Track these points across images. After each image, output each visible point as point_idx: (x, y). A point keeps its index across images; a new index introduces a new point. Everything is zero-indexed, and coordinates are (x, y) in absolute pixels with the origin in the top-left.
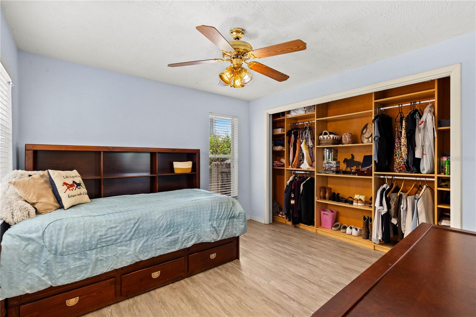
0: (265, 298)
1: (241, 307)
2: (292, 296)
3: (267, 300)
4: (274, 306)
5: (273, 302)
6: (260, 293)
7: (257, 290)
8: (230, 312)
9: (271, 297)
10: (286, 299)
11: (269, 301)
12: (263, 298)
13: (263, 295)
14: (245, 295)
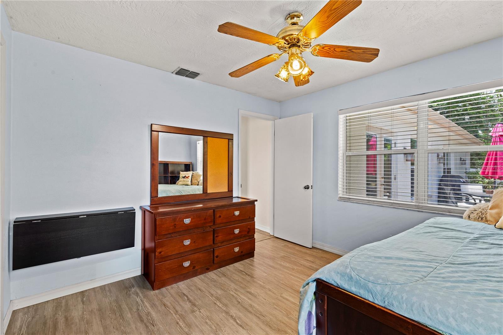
0: (262, 318)
1: (285, 309)
2: (232, 321)
3: (260, 316)
4: (254, 310)
5: (254, 315)
6: (267, 324)
7: (271, 328)
8: (294, 306)
9: (255, 319)
10: (239, 318)
11: (258, 315)
12: (264, 318)
13: (263, 322)
14: (284, 321)
